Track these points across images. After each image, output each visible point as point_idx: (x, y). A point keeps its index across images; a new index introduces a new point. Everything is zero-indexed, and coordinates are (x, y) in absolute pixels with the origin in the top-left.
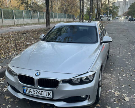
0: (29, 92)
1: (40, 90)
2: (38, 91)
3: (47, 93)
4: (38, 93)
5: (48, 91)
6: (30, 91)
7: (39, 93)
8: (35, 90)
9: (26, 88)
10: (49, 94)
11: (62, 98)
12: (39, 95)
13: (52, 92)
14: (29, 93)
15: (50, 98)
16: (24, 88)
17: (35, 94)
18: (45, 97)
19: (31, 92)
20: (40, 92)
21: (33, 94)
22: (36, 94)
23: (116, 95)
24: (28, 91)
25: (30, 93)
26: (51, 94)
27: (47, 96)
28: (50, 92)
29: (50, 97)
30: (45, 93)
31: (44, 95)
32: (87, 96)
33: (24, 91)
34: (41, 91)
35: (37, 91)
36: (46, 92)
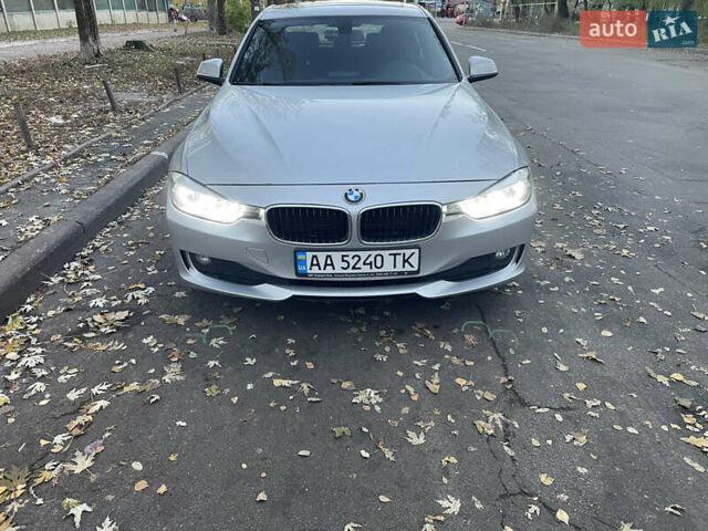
0: (322, 266)
1: (370, 252)
2: (364, 255)
3: (400, 259)
4: (360, 265)
5: (402, 251)
6: (326, 265)
7: (368, 262)
8: (352, 254)
9: (309, 255)
10: (405, 261)
11: (446, 266)
12: (366, 269)
13: (417, 251)
14: (322, 271)
15: (410, 273)
16: (300, 257)
17: (350, 271)
18: (390, 274)
19: (332, 264)
20: (372, 259)
21: (338, 270)
22: (354, 268)
23: (540, 250)
24: (318, 265)
25: (329, 270)
26: (414, 260)
27: (399, 268)
28: (408, 252)
29: (408, 268)
30: (389, 260)
31: (388, 267)
32: (513, 250)
33: (300, 268)
34: (374, 253)
35: (357, 259)
36: (395, 255)
